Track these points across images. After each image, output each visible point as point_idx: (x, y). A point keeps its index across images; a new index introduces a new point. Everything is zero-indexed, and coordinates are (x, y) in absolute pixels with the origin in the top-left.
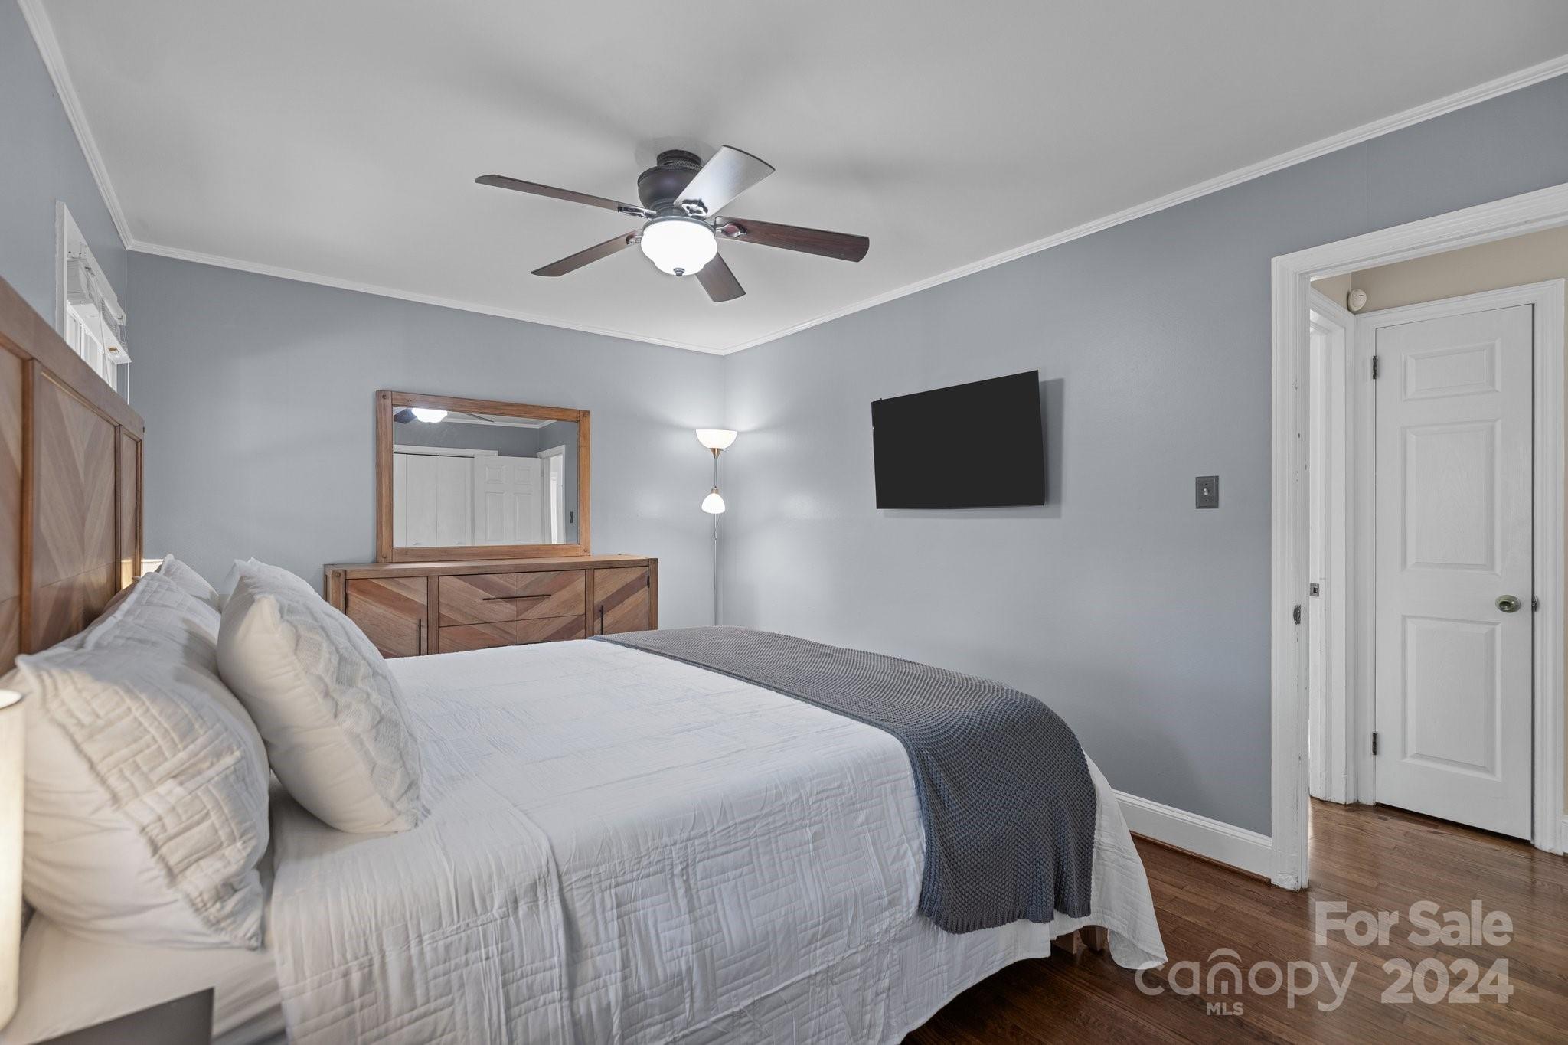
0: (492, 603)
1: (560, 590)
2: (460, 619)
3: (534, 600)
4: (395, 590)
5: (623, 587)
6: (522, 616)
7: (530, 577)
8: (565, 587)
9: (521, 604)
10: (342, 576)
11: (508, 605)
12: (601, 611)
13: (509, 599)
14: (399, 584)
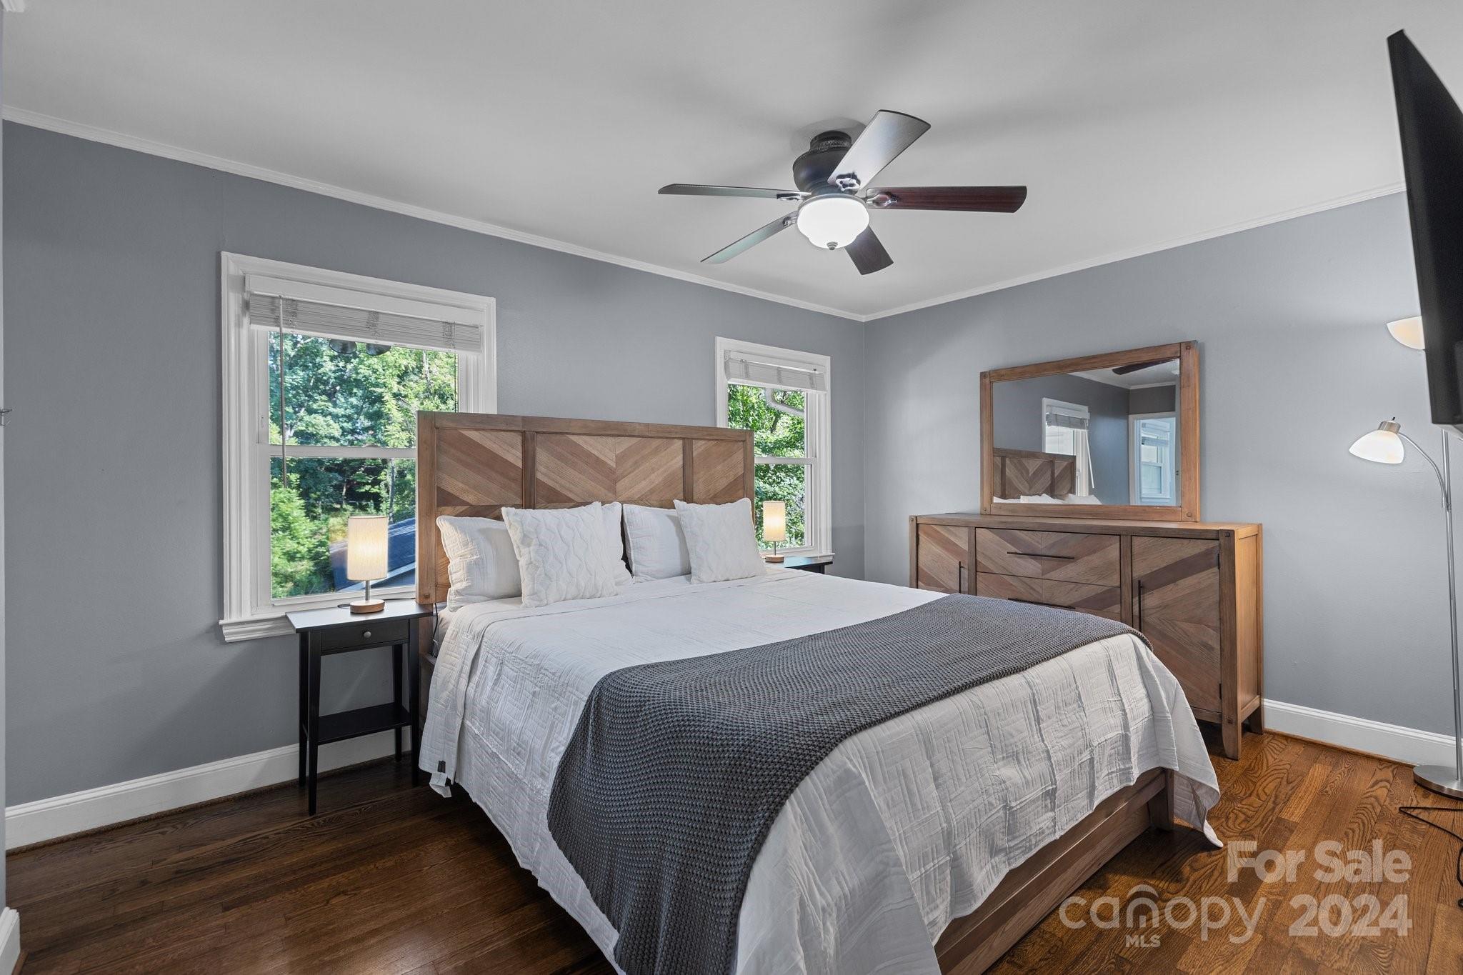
0: (1019, 558)
1: (1089, 554)
2: (992, 568)
3: (1059, 561)
4: (946, 535)
5: (1176, 563)
6: (1047, 576)
7: (1054, 537)
8: (1094, 552)
9: (1048, 563)
10: (915, 521)
11: (1033, 562)
12: (1140, 588)
13: (1034, 556)
14: (949, 530)
